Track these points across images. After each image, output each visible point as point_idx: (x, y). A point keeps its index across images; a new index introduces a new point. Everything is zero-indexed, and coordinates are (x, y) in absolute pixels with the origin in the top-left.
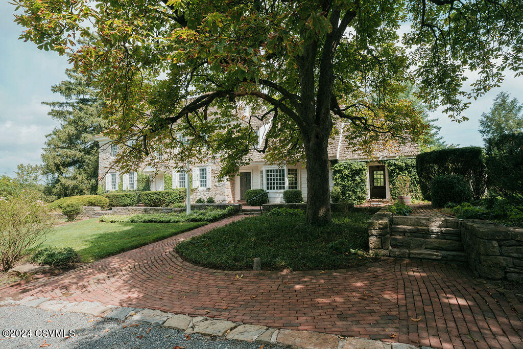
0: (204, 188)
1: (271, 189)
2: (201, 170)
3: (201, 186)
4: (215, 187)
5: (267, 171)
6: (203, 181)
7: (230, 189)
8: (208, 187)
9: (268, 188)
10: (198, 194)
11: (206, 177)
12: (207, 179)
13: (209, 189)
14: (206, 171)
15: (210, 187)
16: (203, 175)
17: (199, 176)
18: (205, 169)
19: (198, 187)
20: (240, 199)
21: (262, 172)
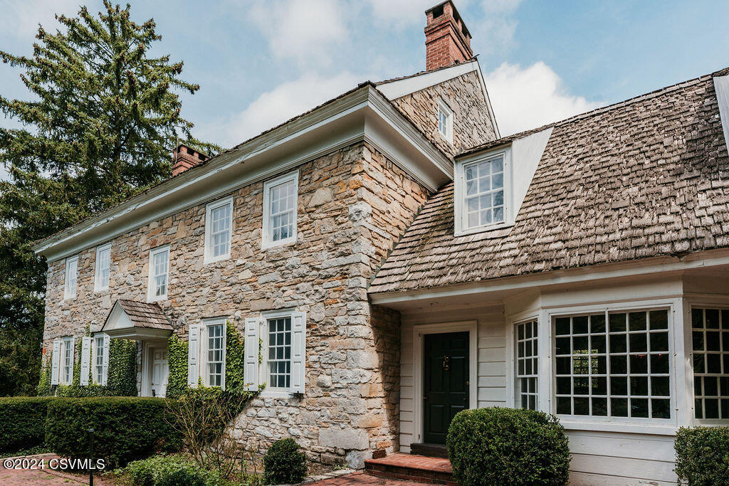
0: (284, 393)
1: (581, 409)
2: (272, 323)
3: (273, 384)
4: (319, 391)
5: (560, 324)
6: (282, 364)
7: (379, 402)
8: (294, 389)
9: (563, 407)
10: (262, 412)
11: (288, 350)
12: (293, 358)
13: (298, 396)
14: (289, 327)
15: (302, 391)
16: (280, 342)
17: (266, 346)
18: (288, 320)
19: (263, 387)
20: (420, 441)
21: (529, 329)
